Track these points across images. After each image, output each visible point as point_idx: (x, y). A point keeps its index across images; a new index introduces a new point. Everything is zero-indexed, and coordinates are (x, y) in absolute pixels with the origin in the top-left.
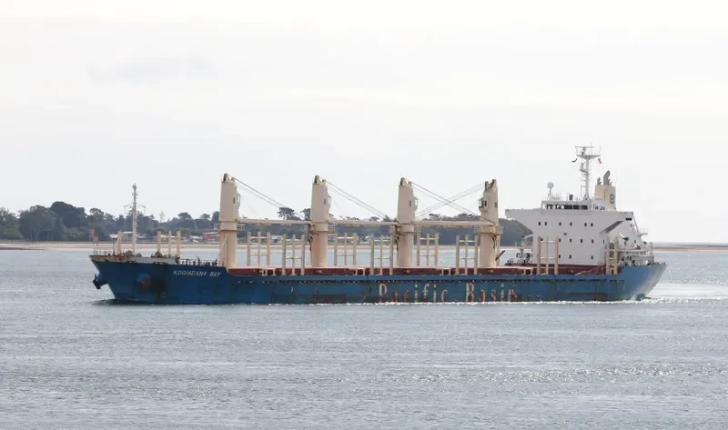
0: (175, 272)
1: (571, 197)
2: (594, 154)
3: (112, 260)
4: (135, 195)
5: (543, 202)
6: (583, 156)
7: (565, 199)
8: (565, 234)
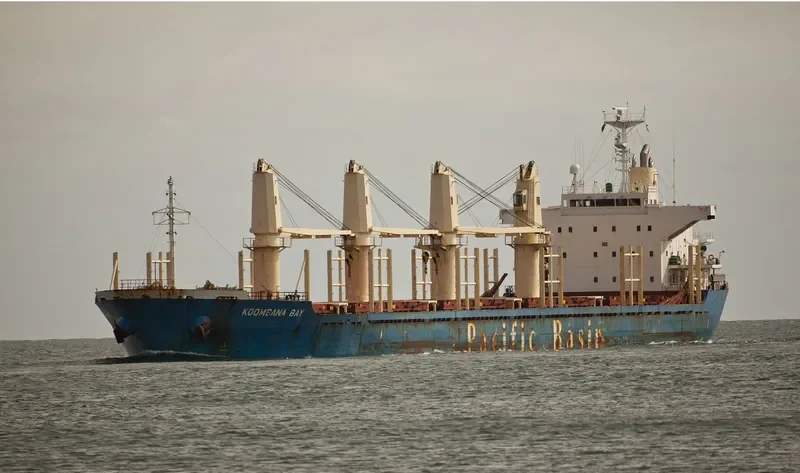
0: (244, 312)
1: (609, 187)
2: (633, 119)
3: (153, 295)
4: (171, 194)
5: (564, 197)
6: (618, 123)
7: (601, 190)
8: (605, 244)
